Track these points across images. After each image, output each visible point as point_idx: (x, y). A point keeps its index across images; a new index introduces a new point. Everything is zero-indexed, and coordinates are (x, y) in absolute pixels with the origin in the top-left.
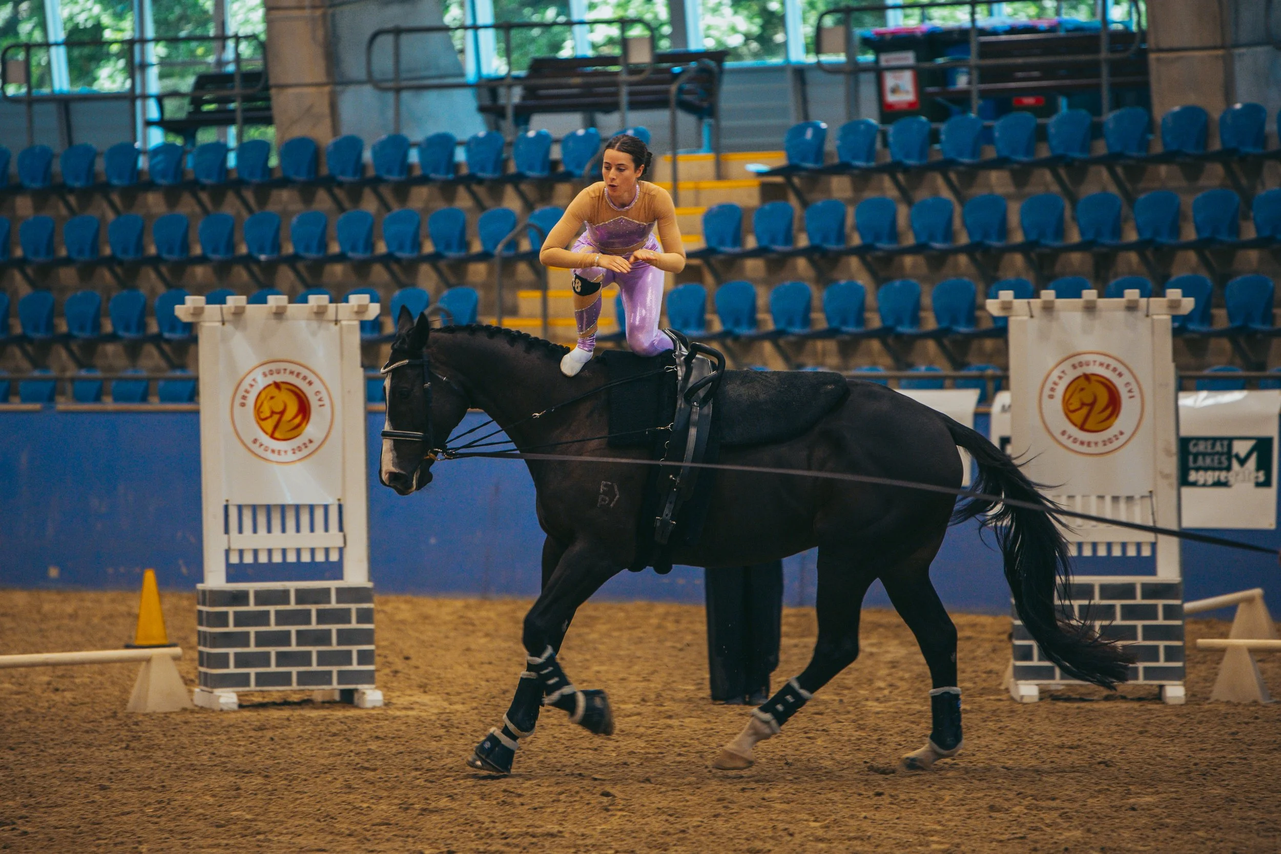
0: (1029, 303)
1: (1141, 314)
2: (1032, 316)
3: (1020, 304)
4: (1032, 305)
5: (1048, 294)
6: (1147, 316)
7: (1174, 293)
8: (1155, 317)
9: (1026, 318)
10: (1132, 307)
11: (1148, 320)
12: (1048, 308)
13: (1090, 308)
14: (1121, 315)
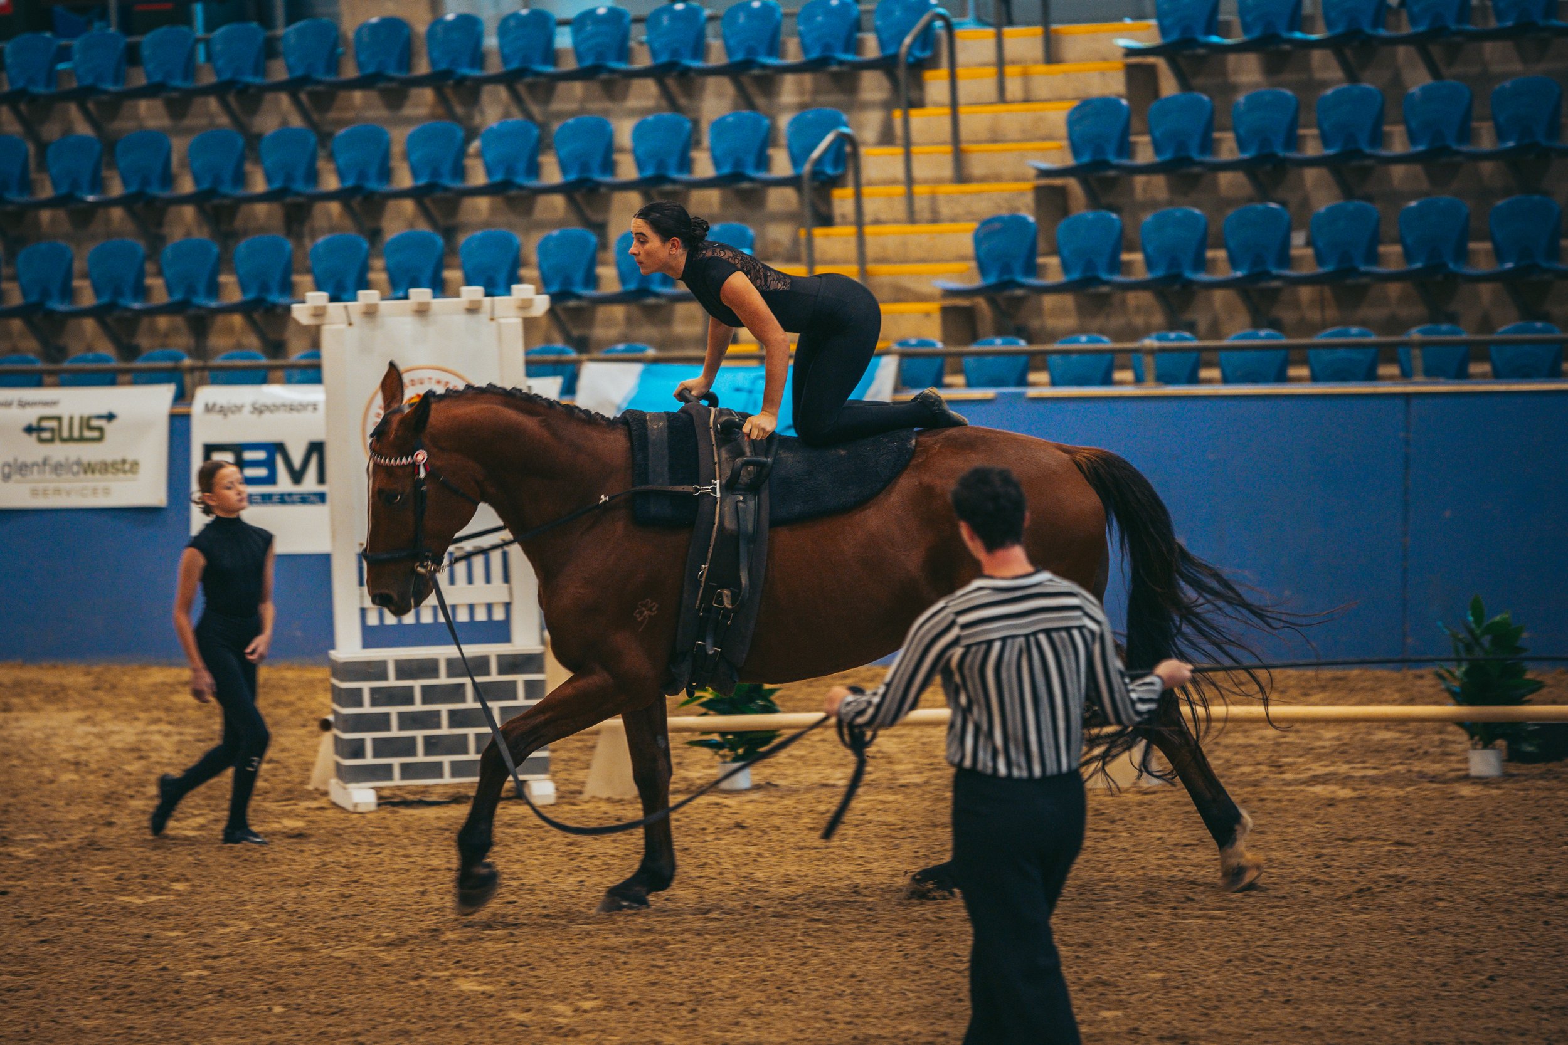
0: (346, 307)
1: (484, 317)
2: (350, 324)
3: (336, 309)
4: (350, 309)
5: (368, 297)
6: (492, 319)
7: (523, 291)
8: (502, 321)
9: (344, 326)
10: (473, 309)
11: (493, 324)
12: (370, 313)
13: (422, 311)
14: (462, 319)
